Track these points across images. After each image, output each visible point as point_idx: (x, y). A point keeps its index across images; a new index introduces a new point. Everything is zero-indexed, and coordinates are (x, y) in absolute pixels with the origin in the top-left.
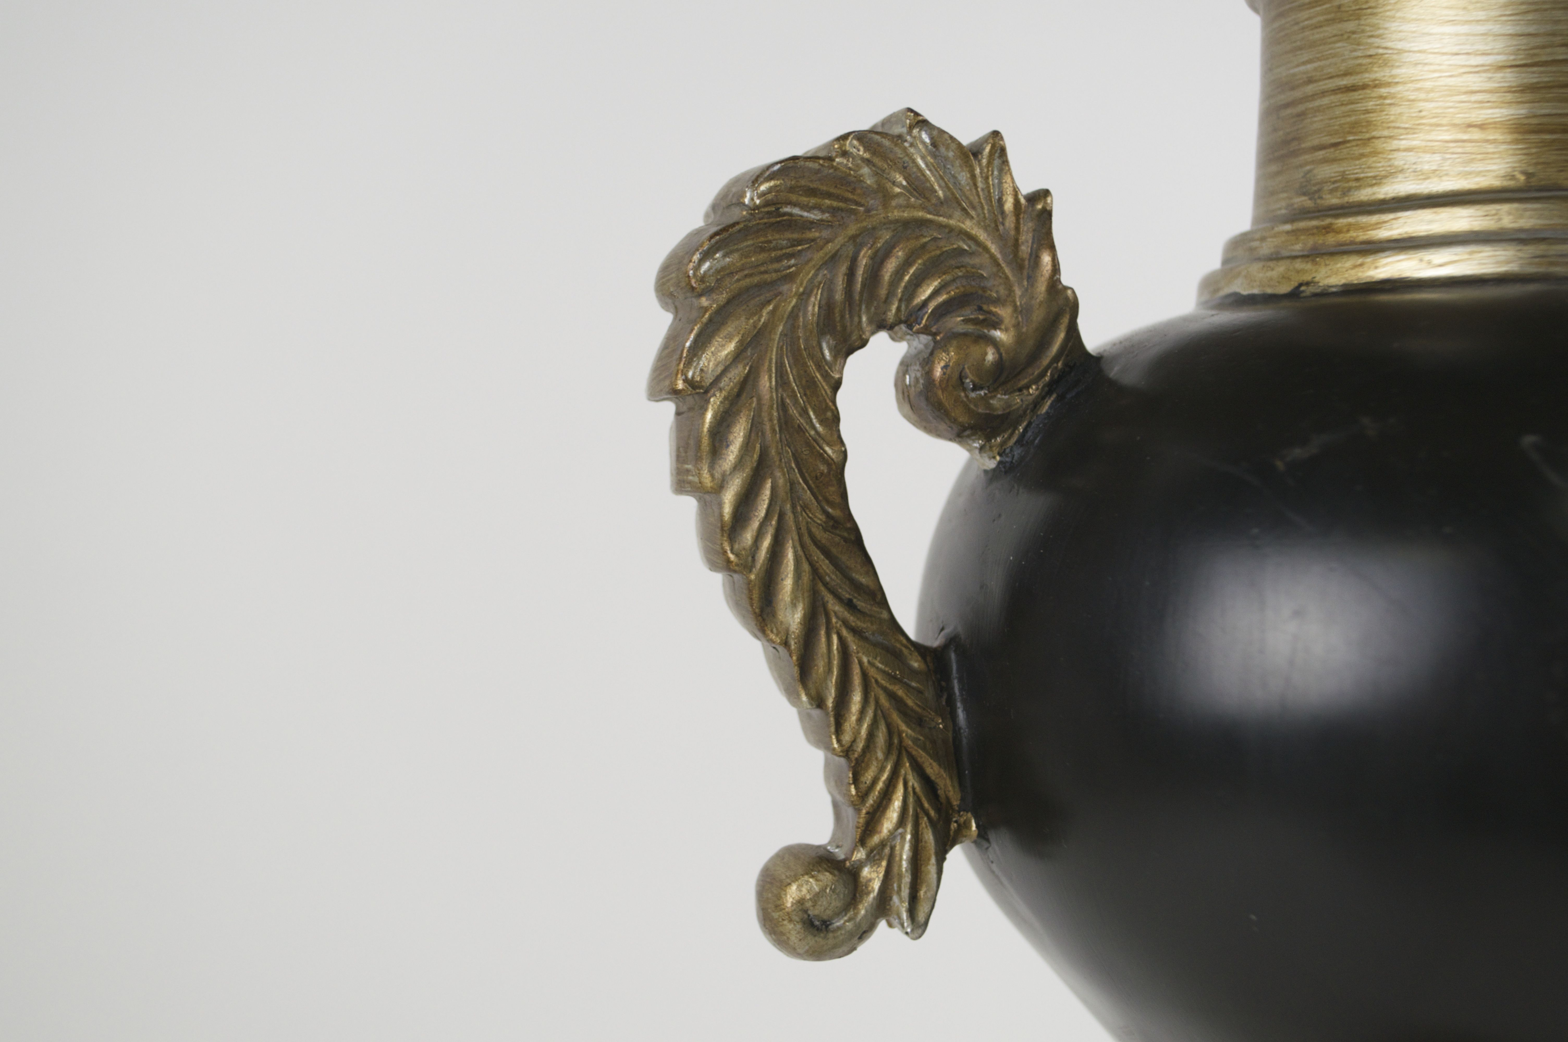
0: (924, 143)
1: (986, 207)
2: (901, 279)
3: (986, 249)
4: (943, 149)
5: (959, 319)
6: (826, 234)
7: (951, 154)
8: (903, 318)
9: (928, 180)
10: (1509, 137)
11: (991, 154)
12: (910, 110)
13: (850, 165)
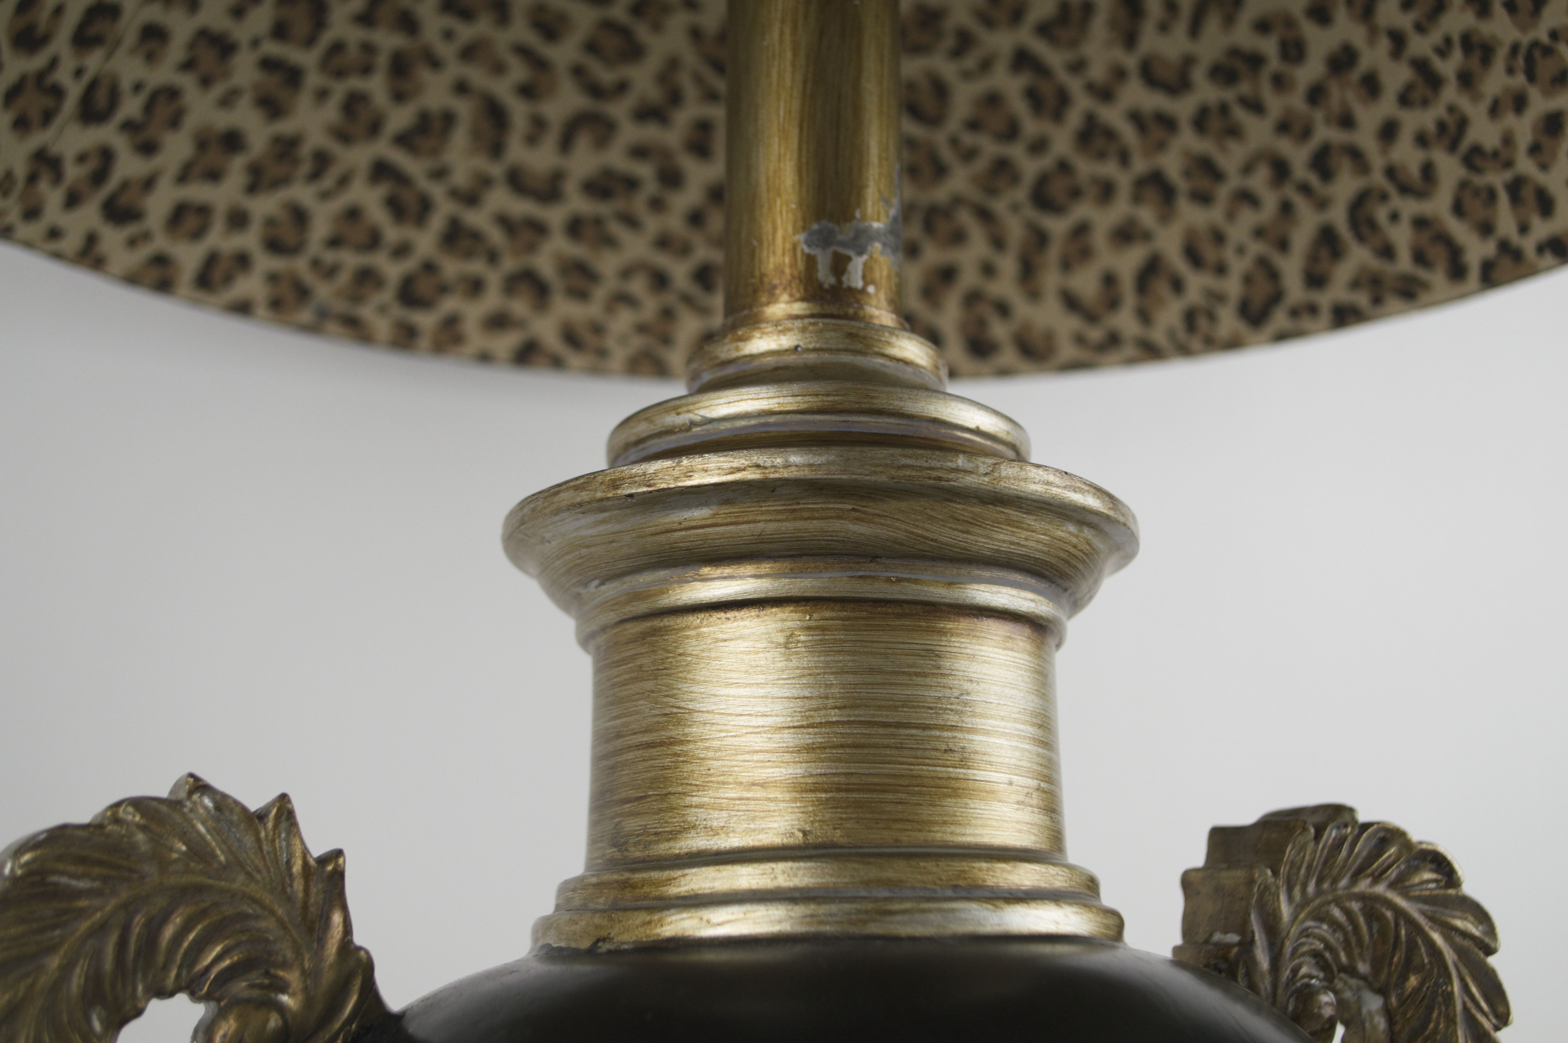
0: (206, 808)
1: (272, 870)
2: (180, 944)
3: (272, 913)
4: (227, 813)
5: (244, 984)
6: (96, 902)
7: (235, 818)
8: (183, 984)
9: (207, 844)
10: (787, 796)
11: (278, 817)
12: (191, 775)
13: (123, 832)
